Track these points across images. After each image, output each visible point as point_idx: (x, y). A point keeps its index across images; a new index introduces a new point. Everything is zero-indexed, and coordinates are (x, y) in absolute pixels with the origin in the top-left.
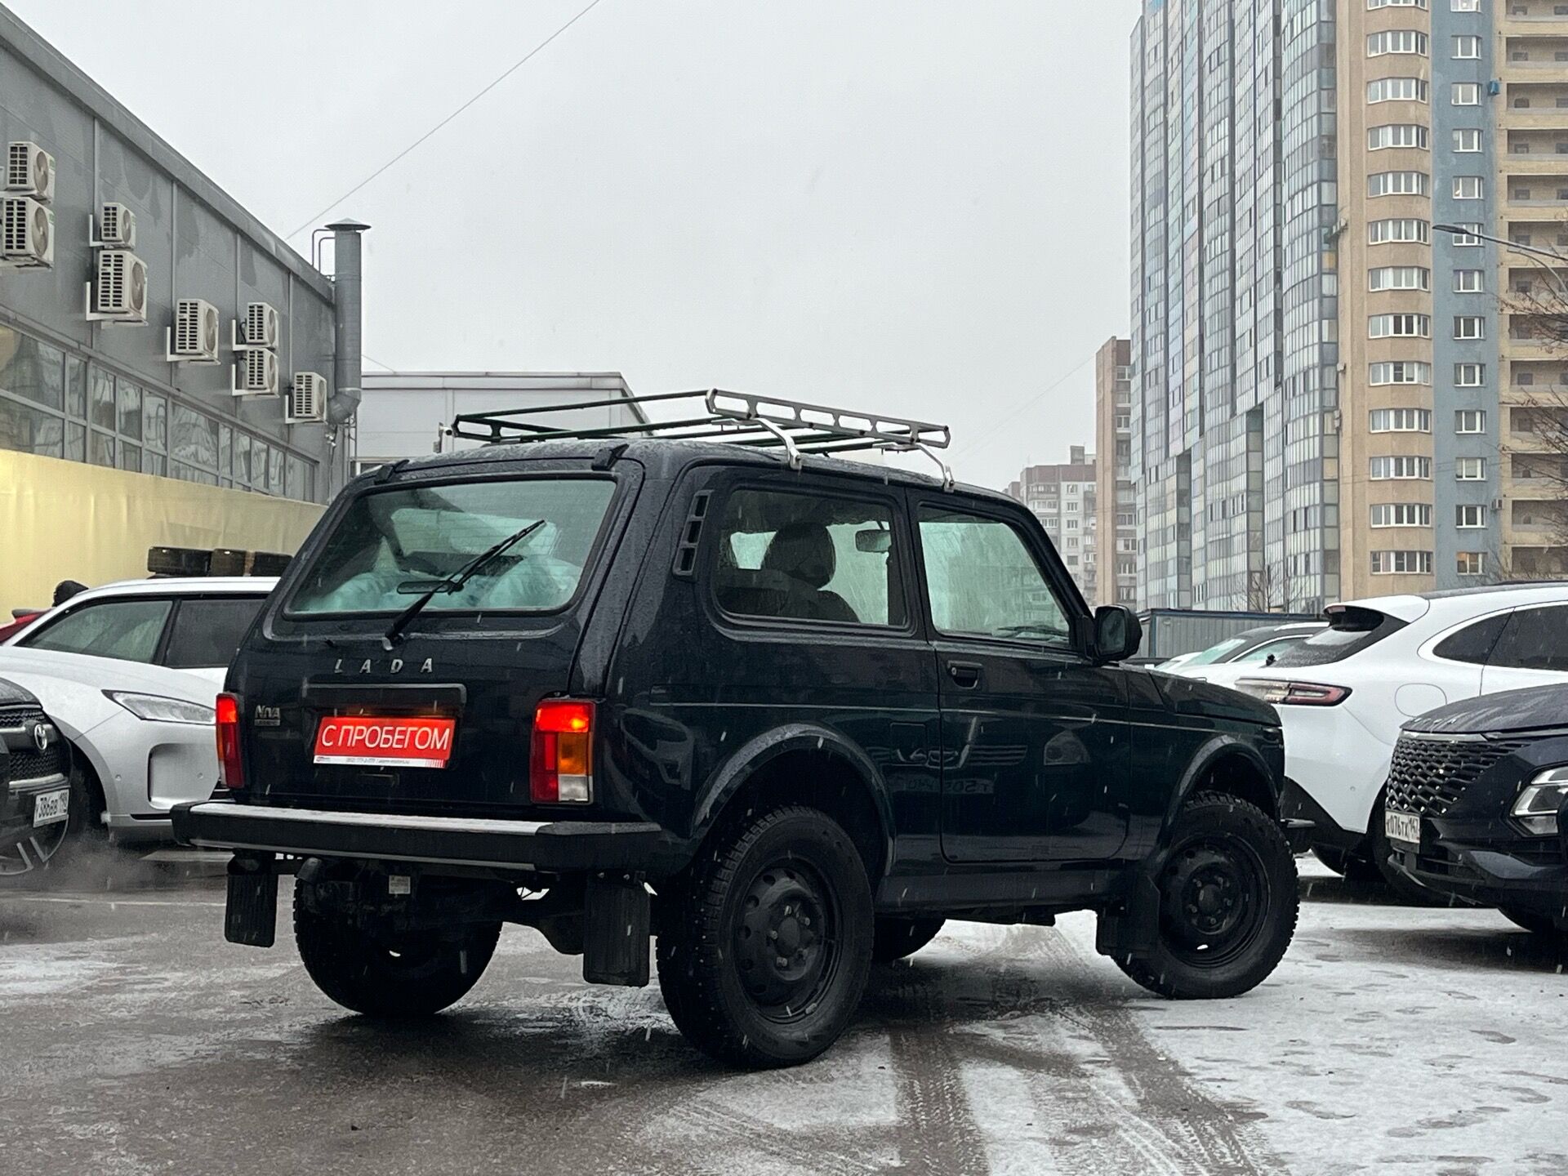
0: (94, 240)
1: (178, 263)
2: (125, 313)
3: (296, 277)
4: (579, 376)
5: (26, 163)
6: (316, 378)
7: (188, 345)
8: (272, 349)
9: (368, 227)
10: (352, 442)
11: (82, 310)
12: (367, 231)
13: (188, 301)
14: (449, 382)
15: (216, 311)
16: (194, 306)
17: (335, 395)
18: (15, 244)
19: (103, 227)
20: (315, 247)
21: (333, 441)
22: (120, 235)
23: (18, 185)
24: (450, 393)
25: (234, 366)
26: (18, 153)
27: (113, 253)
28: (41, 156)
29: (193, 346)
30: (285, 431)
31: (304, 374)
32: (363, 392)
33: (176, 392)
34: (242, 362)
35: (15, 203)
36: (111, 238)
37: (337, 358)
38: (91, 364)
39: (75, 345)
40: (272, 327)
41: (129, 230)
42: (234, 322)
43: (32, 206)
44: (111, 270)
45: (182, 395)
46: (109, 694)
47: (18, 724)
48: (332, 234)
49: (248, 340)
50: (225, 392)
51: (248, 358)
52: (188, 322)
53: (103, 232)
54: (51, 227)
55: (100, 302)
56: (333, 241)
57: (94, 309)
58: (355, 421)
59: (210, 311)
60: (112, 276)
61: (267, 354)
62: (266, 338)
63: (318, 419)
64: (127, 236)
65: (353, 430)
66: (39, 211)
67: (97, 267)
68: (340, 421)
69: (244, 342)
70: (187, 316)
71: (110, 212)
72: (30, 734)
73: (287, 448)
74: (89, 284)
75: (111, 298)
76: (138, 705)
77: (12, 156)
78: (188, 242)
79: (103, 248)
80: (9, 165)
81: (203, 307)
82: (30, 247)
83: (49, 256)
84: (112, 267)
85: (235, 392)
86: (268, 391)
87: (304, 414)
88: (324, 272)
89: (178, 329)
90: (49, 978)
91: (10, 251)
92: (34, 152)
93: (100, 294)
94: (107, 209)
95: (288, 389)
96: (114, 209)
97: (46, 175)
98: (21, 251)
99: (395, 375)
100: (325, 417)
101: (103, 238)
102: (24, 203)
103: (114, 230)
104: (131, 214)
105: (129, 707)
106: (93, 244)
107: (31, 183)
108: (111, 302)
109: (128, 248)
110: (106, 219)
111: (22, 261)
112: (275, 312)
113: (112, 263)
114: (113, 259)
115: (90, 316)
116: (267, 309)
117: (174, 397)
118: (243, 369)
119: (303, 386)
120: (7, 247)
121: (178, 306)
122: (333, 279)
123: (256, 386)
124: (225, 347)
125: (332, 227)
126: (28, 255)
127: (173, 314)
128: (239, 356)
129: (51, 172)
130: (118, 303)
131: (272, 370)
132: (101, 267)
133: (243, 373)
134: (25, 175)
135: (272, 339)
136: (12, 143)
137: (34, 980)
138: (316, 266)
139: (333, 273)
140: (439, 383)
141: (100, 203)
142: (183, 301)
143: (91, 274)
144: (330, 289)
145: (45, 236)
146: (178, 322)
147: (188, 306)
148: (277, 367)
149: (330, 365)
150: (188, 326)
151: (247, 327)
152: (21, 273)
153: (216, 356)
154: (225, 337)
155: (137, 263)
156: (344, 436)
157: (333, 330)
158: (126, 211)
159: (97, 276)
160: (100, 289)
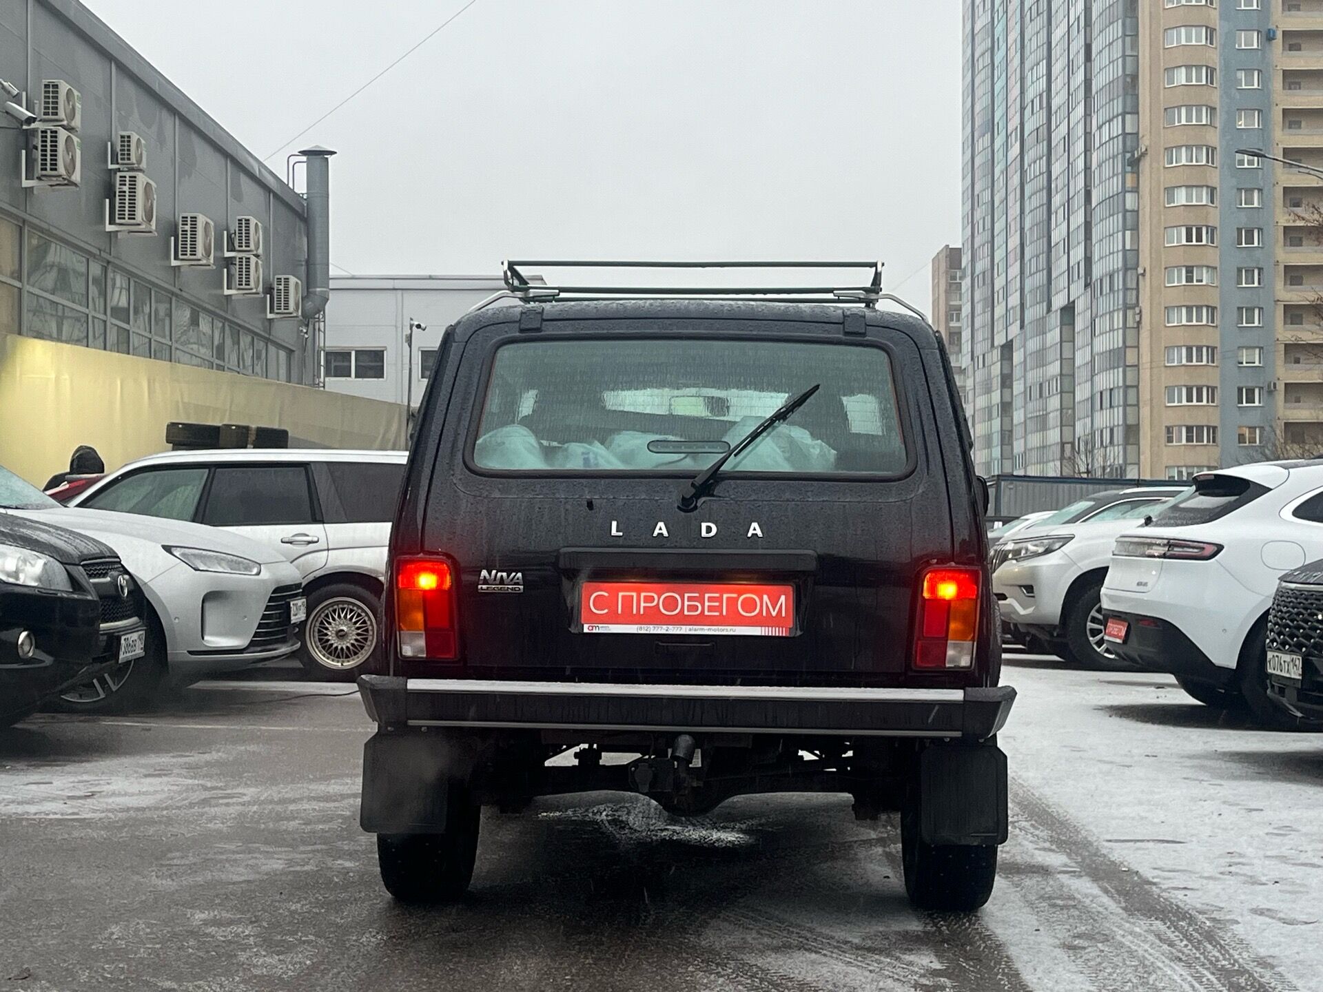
0: (112, 164)
1: (179, 182)
2: (139, 225)
3: (276, 195)
5: (57, 97)
6: (293, 280)
7: (189, 253)
8: (257, 256)
9: (336, 153)
10: (322, 334)
11: (102, 222)
12: (334, 156)
13: (189, 215)
14: (398, 284)
15: (212, 224)
16: (194, 219)
17: (307, 295)
18: (48, 167)
19: (119, 153)
20: (291, 169)
21: (306, 333)
22: (133, 160)
23: (51, 117)
24: (400, 292)
25: (225, 270)
26: (51, 89)
27: (128, 174)
28: (69, 93)
29: (193, 252)
30: (267, 324)
31: (283, 277)
32: (331, 292)
33: (178, 292)
34: (232, 267)
35: (49, 132)
36: (126, 162)
37: (309, 263)
38: (110, 268)
39: (96, 252)
40: (257, 237)
41: (141, 154)
42: (225, 232)
43: (63, 135)
44: (126, 188)
45: (184, 294)
46: (168, 549)
47: (104, 575)
48: (304, 158)
49: (237, 248)
50: (218, 292)
51: (237, 263)
52: (189, 233)
53: (119, 157)
54: (78, 153)
55: (117, 216)
56: (305, 164)
57: (112, 222)
58: (324, 317)
59: (207, 223)
60: (127, 194)
61: (253, 260)
62: (252, 247)
63: (295, 315)
64: (139, 161)
65: (322, 324)
66: (68, 139)
67: (115, 186)
68: (312, 315)
69: (233, 250)
70: (188, 228)
71: (126, 140)
72: (114, 583)
73: (268, 339)
74: (107, 201)
75: (127, 213)
76: (192, 557)
77: (45, 92)
78: (187, 166)
79: (119, 170)
80: (43, 100)
81: (201, 220)
82: (61, 170)
83: (76, 177)
84: (127, 186)
85: (227, 292)
86: (254, 291)
87: (282, 311)
88: (296, 190)
89: (180, 239)
90: (145, 793)
91: (44, 172)
92: (64, 87)
93: (117, 209)
94: (122, 137)
95: (269, 290)
96: (129, 137)
97: (74, 108)
98: (54, 173)
99: (353, 278)
100: (300, 313)
101: (120, 161)
102: (56, 132)
103: (129, 154)
104: (143, 142)
105: (185, 559)
106: (111, 166)
107: (62, 115)
108: (127, 216)
109: (140, 170)
110: (122, 146)
111: (54, 181)
112: (259, 224)
113: (127, 183)
114: (127, 179)
115: (109, 228)
116: (253, 221)
117: (177, 296)
118: (233, 271)
119: (282, 287)
120: (42, 169)
121: (181, 219)
122: (305, 197)
123: (244, 286)
124: (219, 254)
125: (304, 153)
126: (60, 176)
127: (176, 226)
128: (229, 262)
129: (78, 106)
130: (132, 217)
131: (257, 273)
132: (118, 186)
133: (233, 275)
134: (57, 108)
135: (257, 248)
136: (45, 81)
137: (132, 795)
138: (291, 186)
139: (305, 191)
140: (390, 284)
141: (116, 131)
142: (185, 215)
143: (109, 192)
144: (303, 205)
145: (73, 160)
146: (180, 232)
147: (189, 219)
148: (261, 271)
149: (303, 268)
150: (189, 236)
151: (236, 237)
152: (53, 191)
153: (212, 261)
154: (219, 247)
155: (147, 183)
156: (314, 329)
157: (305, 240)
158: (139, 139)
159: (115, 196)
160: (117, 205)
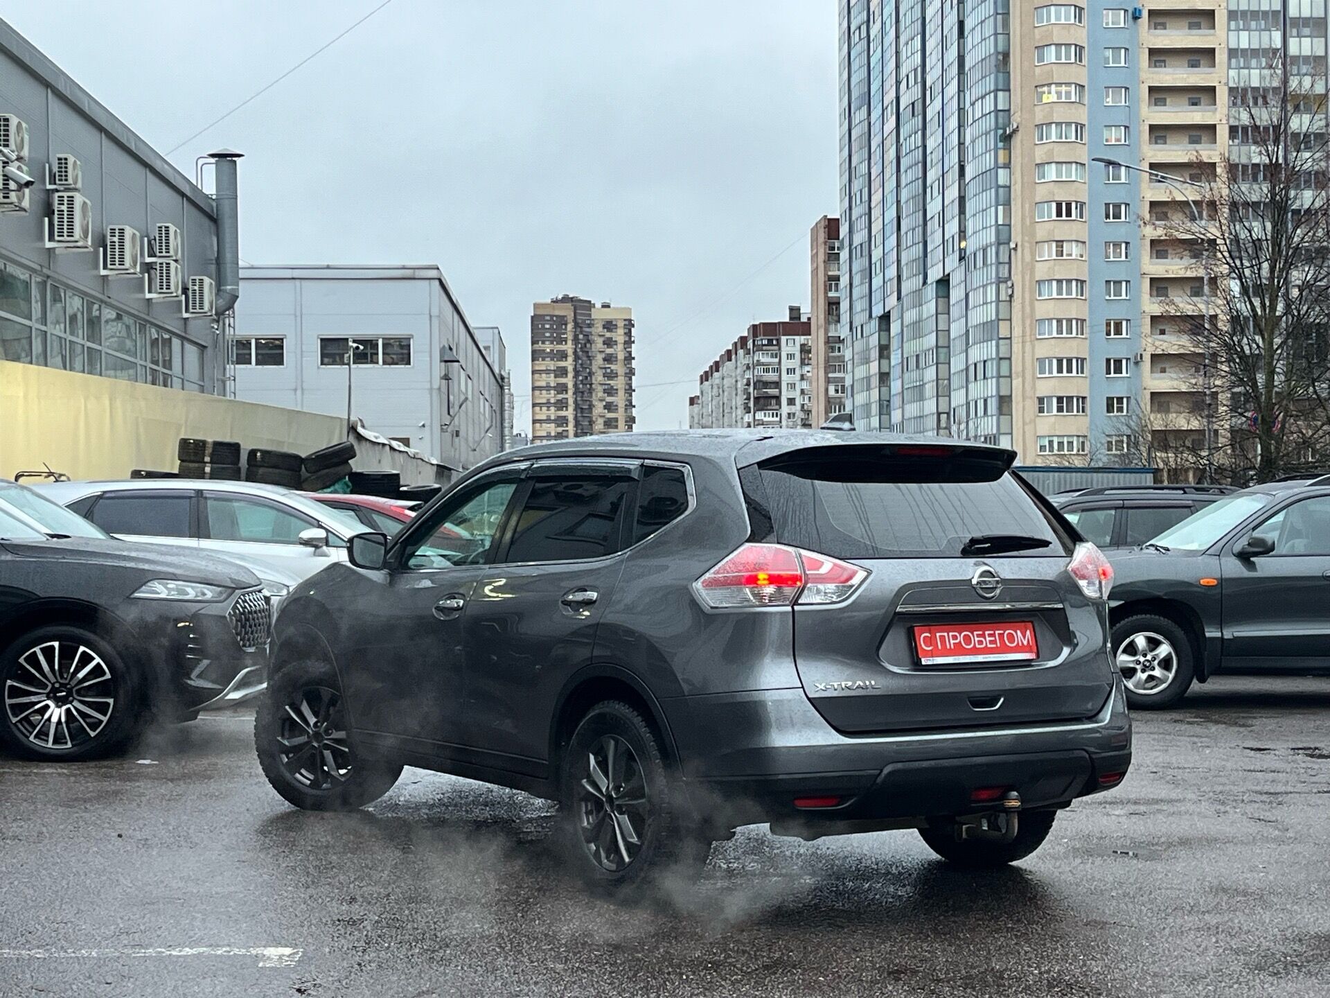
0: (50, 184)
1: (106, 196)
2: (76, 241)
3: (189, 199)
4: (404, 268)
5: (8, 130)
6: (207, 281)
7: (117, 263)
8: (176, 261)
9: (242, 155)
10: (231, 327)
11: (41, 239)
12: (241, 158)
13: (117, 227)
14: (296, 273)
16: (122, 231)
17: (220, 293)
18: (1, 195)
19: (57, 174)
20: (198, 171)
21: (217, 329)
22: (70, 181)
24: (298, 282)
25: (146, 274)
26: (3, 123)
27: (65, 194)
28: (19, 125)
29: (122, 262)
30: (183, 322)
31: (197, 278)
32: (241, 282)
33: (108, 300)
34: (153, 272)
36: (63, 182)
37: (219, 261)
38: (50, 283)
39: (38, 268)
40: (176, 243)
41: (77, 174)
42: (147, 239)
44: (64, 208)
45: (112, 301)
48: (213, 160)
49: (158, 254)
50: (140, 296)
51: (158, 268)
52: (117, 244)
53: (57, 178)
55: (56, 234)
56: (214, 166)
57: (51, 238)
58: (234, 313)
60: (65, 213)
61: (173, 265)
62: (172, 253)
63: (209, 313)
64: (75, 183)
65: (232, 320)
67: (53, 205)
68: (220, 315)
69: (154, 255)
70: (116, 239)
71: (63, 162)
73: (185, 338)
74: (46, 219)
75: (65, 230)
79: (57, 190)
81: (128, 231)
82: (14, 197)
83: (26, 204)
84: (66, 206)
85: (148, 296)
86: (174, 294)
87: (197, 310)
88: (206, 191)
89: (109, 250)
92: (14, 120)
93: (56, 227)
94: (59, 159)
95: (185, 290)
96: (66, 159)
97: (22, 138)
98: (6, 200)
99: (252, 268)
100: (213, 312)
101: (57, 182)
103: (66, 175)
104: (79, 163)
106: (49, 187)
107: (12, 145)
108: (65, 234)
109: (75, 190)
110: (59, 167)
111: (7, 208)
112: (178, 231)
113: (66, 202)
114: (66, 199)
115: (48, 245)
116: (172, 229)
117: (106, 303)
118: (153, 276)
119: (196, 288)
121: (109, 231)
122: (214, 197)
123: (165, 290)
124: (142, 261)
125: (213, 156)
126: (11, 203)
127: (105, 237)
128: (148, 268)
129: (26, 137)
130: (71, 234)
131: (176, 277)
132: (56, 205)
133: (154, 280)
134: (8, 140)
135: (176, 254)
138: (199, 187)
139: (214, 192)
140: (288, 274)
141: (54, 154)
142: (113, 227)
143: (49, 212)
144: (212, 207)
146: (109, 244)
147: (117, 231)
148: (179, 275)
149: (213, 268)
150: (117, 247)
151: (156, 243)
152: (4, 216)
153: (139, 270)
154: (142, 255)
155: (85, 203)
156: (224, 324)
157: (215, 239)
158: (75, 162)
159: (53, 213)
160: (56, 223)
